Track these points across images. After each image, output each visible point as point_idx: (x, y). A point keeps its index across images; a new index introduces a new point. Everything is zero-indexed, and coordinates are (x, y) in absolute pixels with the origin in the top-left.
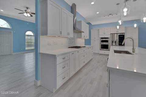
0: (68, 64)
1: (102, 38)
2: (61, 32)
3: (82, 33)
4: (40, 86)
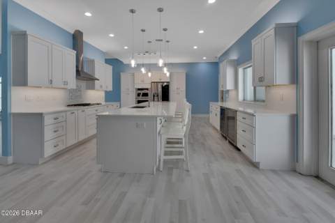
0: (65, 128)
1: (139, 89)
2: (51, 81)
3: (96, 81)
4: (13, 163)
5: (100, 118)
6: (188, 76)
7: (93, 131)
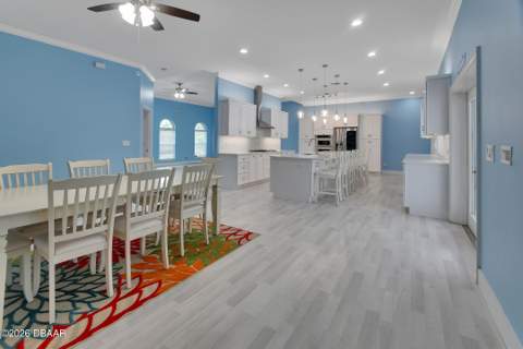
1: (319, 137)
2: (240, 131)
3: (272, 129)
5: (273, 159)
6: (385, 118)
7: (268, 176)
